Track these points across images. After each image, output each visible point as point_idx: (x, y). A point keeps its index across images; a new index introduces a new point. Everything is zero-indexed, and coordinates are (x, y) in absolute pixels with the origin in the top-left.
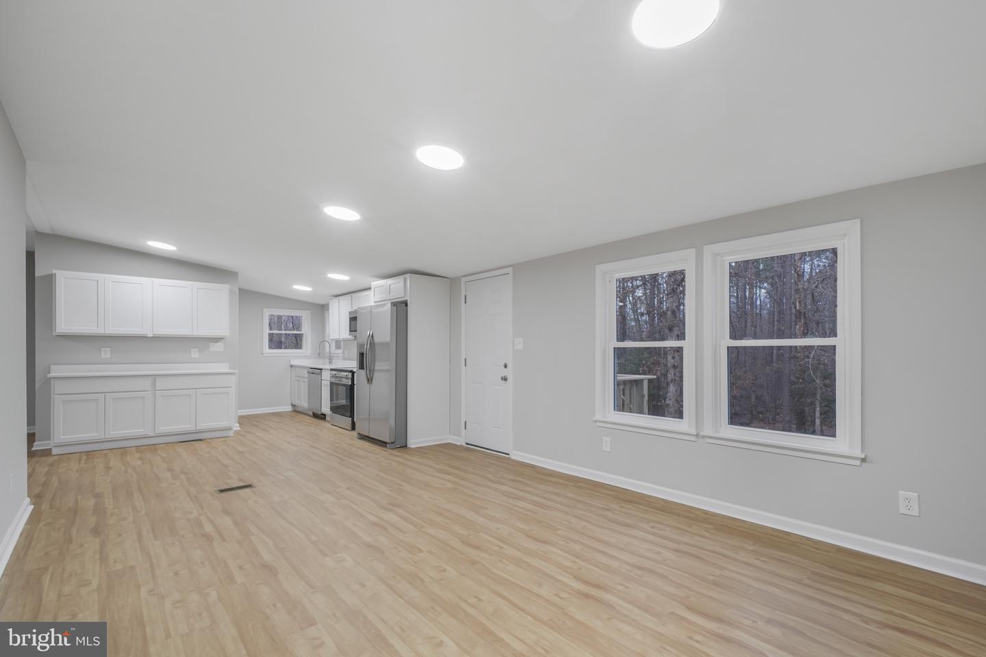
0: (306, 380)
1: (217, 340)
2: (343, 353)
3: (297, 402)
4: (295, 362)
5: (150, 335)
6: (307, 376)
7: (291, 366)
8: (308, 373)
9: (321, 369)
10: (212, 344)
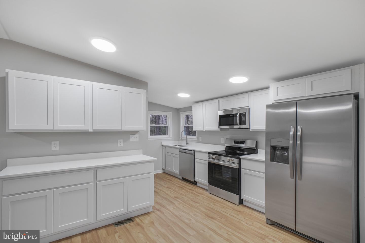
0: (178, 156)
1: (134, 133)
2: (198, 138)
3: (168, 169)
4: (164, 143)
5: (91, 130)
6: (178, 154)
7: (162, 146)
8: (180, 152)
9: (194, 151)
10: (131, 136)
